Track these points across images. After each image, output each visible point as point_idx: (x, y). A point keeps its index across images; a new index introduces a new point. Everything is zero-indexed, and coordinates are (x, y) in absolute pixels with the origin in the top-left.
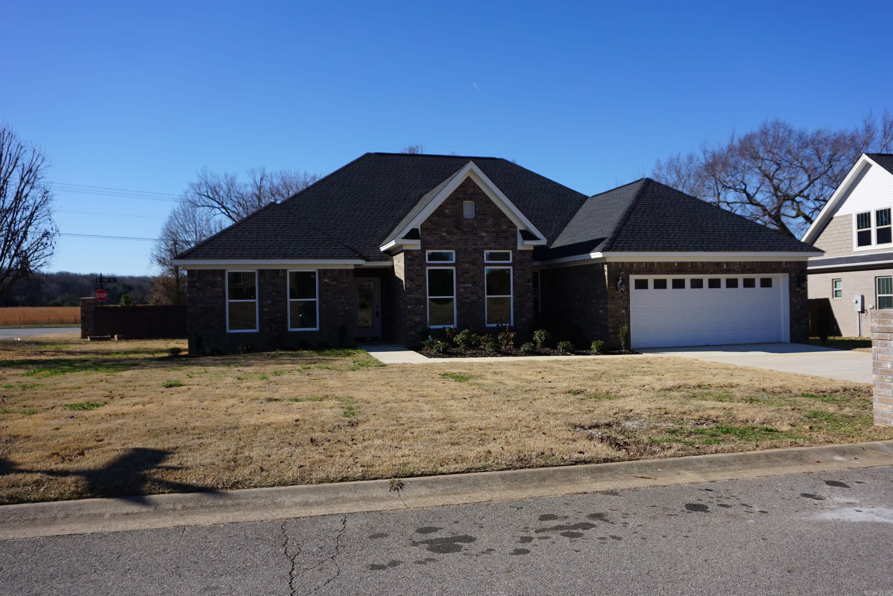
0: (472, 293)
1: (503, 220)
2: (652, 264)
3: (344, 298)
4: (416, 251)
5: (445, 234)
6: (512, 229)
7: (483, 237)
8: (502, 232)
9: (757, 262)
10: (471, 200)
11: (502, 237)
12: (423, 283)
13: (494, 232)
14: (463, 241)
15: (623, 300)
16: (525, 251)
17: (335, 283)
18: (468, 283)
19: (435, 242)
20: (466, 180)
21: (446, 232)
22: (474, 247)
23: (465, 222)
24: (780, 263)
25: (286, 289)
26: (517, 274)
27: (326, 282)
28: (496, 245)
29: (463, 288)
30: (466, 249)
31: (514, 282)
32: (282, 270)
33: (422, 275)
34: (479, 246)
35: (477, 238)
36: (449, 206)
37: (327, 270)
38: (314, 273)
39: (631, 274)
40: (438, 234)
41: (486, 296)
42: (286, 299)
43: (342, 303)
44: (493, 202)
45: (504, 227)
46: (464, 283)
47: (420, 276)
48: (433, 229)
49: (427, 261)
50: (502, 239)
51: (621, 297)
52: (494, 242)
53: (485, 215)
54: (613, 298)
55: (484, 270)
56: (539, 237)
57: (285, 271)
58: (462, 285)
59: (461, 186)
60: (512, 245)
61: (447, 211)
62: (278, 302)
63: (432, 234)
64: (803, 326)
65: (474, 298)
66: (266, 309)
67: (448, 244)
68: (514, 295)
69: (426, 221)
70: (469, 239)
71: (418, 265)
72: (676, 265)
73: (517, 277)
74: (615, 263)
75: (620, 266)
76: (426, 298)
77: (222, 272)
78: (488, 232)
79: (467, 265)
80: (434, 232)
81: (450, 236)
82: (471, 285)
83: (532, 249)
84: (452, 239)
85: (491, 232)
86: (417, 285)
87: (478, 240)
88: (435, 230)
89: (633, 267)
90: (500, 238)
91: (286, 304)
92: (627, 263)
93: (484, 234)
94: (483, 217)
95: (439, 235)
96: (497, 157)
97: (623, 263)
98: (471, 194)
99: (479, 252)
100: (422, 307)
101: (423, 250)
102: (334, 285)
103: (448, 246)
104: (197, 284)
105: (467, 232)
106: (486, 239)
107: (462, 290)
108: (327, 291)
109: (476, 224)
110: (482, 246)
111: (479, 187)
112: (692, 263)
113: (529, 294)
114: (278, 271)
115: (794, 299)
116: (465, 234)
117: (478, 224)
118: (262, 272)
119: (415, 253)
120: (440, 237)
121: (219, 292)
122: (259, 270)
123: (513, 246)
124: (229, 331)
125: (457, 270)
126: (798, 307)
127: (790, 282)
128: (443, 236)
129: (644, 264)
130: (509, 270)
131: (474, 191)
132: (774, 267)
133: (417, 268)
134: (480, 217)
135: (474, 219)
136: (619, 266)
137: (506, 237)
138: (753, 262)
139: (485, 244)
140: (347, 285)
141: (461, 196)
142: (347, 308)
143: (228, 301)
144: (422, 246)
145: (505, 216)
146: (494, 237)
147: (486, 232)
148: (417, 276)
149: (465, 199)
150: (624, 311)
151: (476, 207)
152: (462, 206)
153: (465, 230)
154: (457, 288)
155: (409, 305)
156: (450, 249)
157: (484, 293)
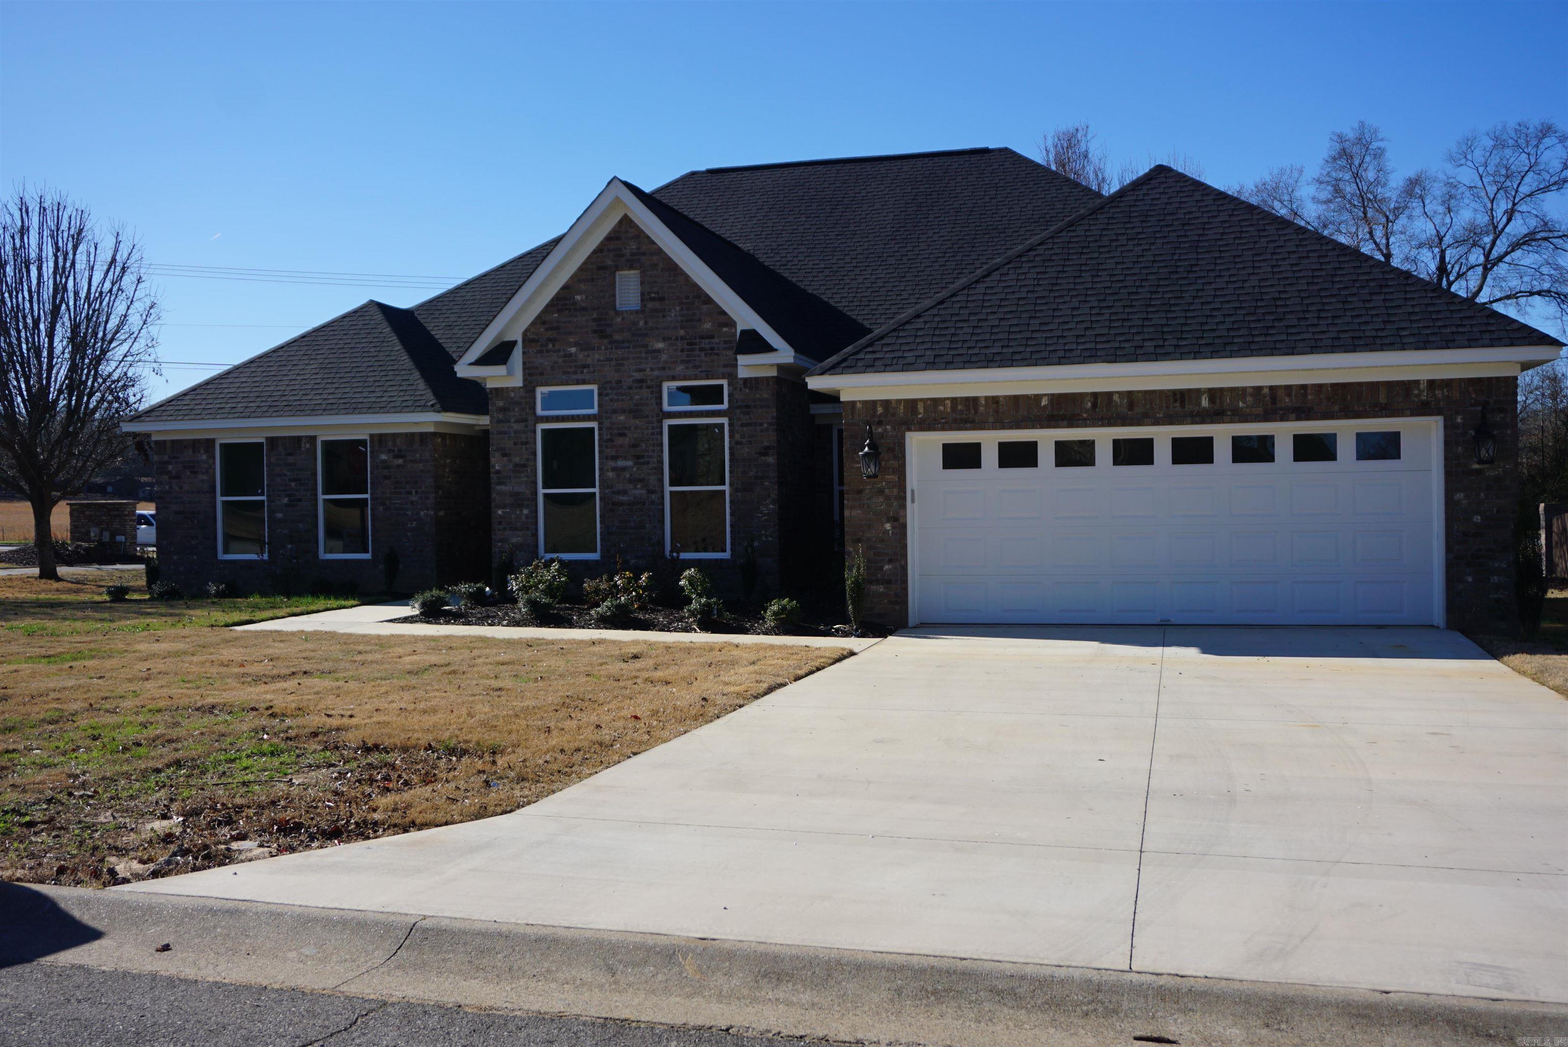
0: (633, 481)
1: (705, 308)
2: (972, 402)
3: (417, 493)
4: (514, 389)
5: (573, 350)
6: (725, 329)
7: (659, 351)
8: (702, 337)
9: (1319, 388)
10: (631, 267)
11: (701, 350)
12: (528, 460)
13: (682, 338)
14: (613, 363)
15: (888, 498)
16: (756, 379)
17: (400, 461)
18: (626, 459)
19: (552, 368)
20: (621, 222)
21: (576, 344)
22: (637, 375)
23: (619, 319)
24: (1407, 387)
25: (315, 474)
26: (737, 436)
27: (384, 461)
28: (687, 368)
29: (614, 469)
30: (620, 382)
31: (731, 454)
32: (307, 437)
33: (527, 443)
34: (648, 372)
35: (643, 355)
36: (582, 286)
37: (386, 435)
38: (363, 443)
39: (909, 430)
40: (559, 351)
41: (668, 489)
42: (316, 495)
43: (412, 503)
44: (681, 269)
45: (708, 326)
46: (615, 458)
47: (522, 443)
48: (550, 340)
49: (539, 412)
50: (702, 354)
51: (881, 491)
52: (683, 362)
53: (661, 299)
54: (860, 492)
55: (661, 428)
56: (775, 346)
57: (313, 439)
58: (612, 464)
59: (609, 239)
60: (725, 366)
61: (578, 297)
62: (300, 500)
63: (548, 351)
64: (1495, 579)
65: (639, 491)
66: (280, 515)
67: (582, 372)
68: (731, 485)
69: (533, 324)
70: (628, 359)
71: (517, 421)
72: (1044, 402)
73: (737, 443)
74: (865, 403)
75: (880, 410)
76: (535, 493)
77: (210, 443)
78: (670, 339)
79: (622, 418)
80: (550, 346)
81: (586, 354)
82: (630, 463)
83: (774, 373)
84: (589, 361)
85: (676, 339)
86: (516, 465)
87: (646, 358)
88: (552, 340)
89: (915, 411)
90: (697, 352)
91: (316, 505)
92: (899, 401)
93: (660, 345)
94: (657, 305)
95: (562, 353)
96: (991, 146)
97: (886, 403)
98: (632, 254)
99: (649, 387)
100: (525, 512)
101: (529, 388)
102: (398, 466)
103: (579, 376)
104: (170, 467)
105: (623, 342)
106: (664, 357)
107: (611, 474)
108: (386, 478)
109: (641, 323)
110: (656, 373)
111: (648, 237)
112: (1095, 395)
113: (767, 483)
114: (299, 439)
115: (1459, 496)
116: (617, 348)
117: (646, 323)
118: (272, 441)
119: (512, 395)
120: (565, 356)
121: (203, 481)
122: (267, 439)
123: (728, 370)
124: (222, 556)
125: (600, 429)
126: (1477, 519)
127: (1448, 444)
128: (571, 355)
129: (948, 402)
130: (722, 426)
131: (638, 248)
132: (1382, 399)
133: (516, 427)
134: (650, 305)
135: (637, 312)
136: (875, 410)
137: (712, 349)
138: (1304, 387)
139: (664, 369)
140: (421, 466)
141: (609, 262)
142: (422, 513)
143: (220, 499)
144: (525, 380)
145: (708, 300)
146: (682, 351)
147: (664, 339)
148: (515, 444)
149: (617, 268)
150: (888, 526)
151: (642, 283)
152: (613, 285)
153: (617, 337)
154: (601, 469)
155: (500, 508)
156: (584, 382)
157: (661, 481)
